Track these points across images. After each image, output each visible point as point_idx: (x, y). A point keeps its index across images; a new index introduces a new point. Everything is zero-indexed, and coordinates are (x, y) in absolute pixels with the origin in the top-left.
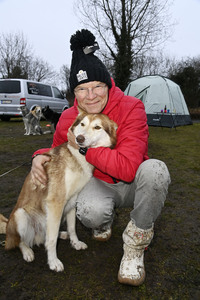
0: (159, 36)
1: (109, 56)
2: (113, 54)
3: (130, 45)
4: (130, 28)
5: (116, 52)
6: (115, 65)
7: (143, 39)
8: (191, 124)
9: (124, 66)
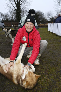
0: (28, 4)
1: (14, 9)
4: (20, 2)
5: (16, 9)
6: (16, 12)
7: (23, 5)
8: (38, 28)
9: (19, 13)
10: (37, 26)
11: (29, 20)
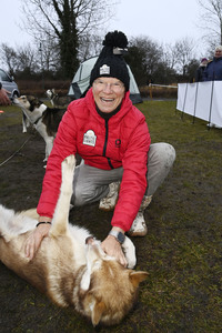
0: (103, 14)
1: (53, 33)
2: (57, 32)
3: (74, 23)
4: (73, 5)
5: (60, 30)
6: (60, 43)
7: (87, 16)
8: (141, 102)
9: (70, 45)
10: (138, 92)
11: (105, 69)
